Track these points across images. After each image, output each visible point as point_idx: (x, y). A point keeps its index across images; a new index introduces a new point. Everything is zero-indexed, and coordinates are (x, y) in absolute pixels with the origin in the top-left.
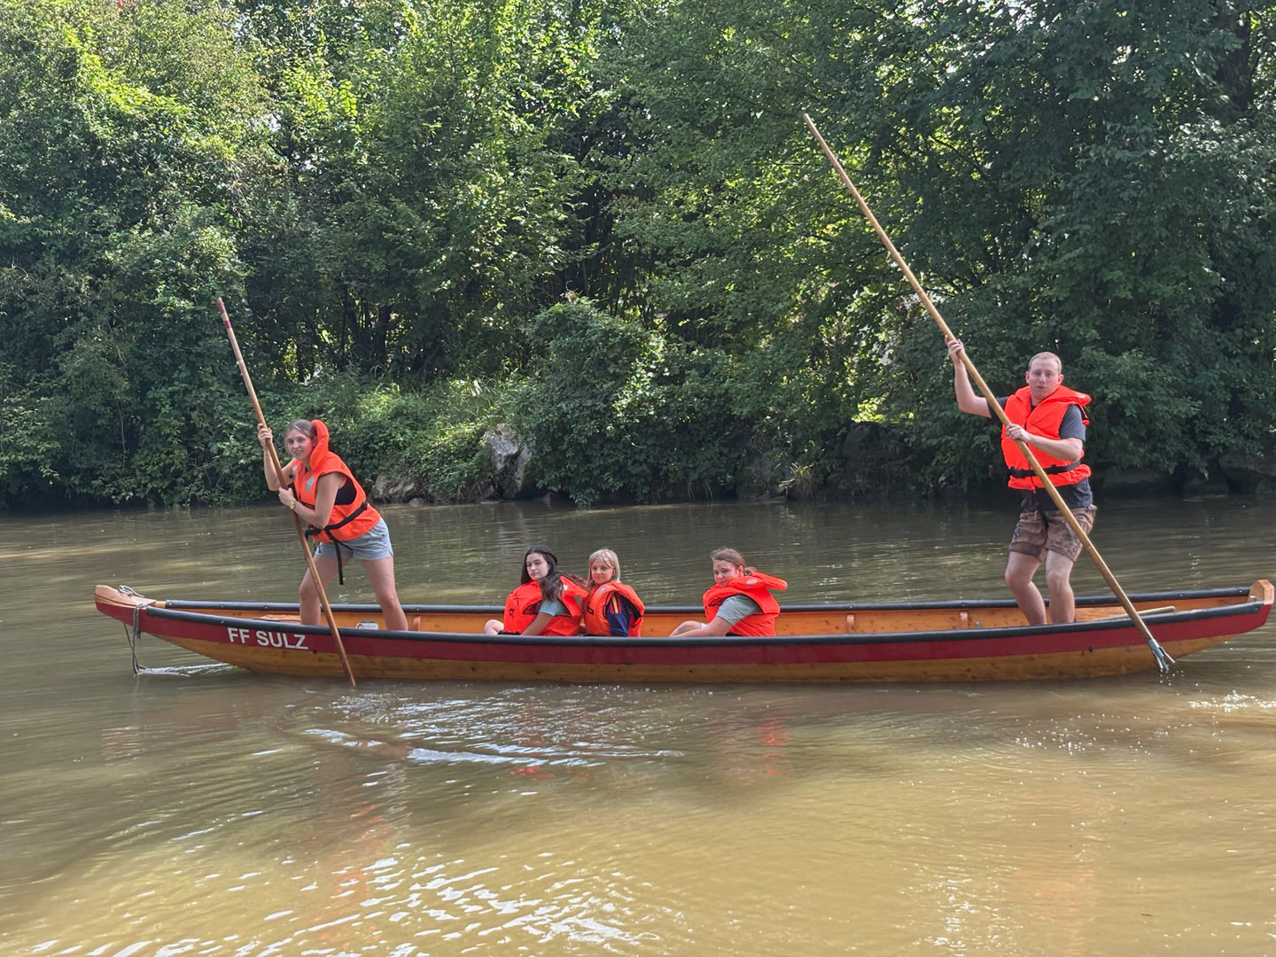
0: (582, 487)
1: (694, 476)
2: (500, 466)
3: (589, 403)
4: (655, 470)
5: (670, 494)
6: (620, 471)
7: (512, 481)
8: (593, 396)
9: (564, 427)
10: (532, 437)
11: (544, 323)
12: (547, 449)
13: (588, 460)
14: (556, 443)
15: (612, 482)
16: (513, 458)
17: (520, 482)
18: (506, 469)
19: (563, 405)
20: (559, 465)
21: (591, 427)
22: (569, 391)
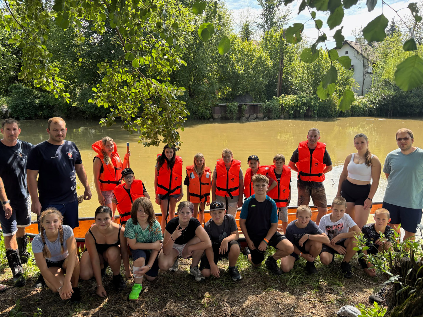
0: (21, 117)
1: (43, 115)
2: (4, 113)
3: (21, 102)
4: (36, 114)
5: (39, 118)
6: (29, 114)
7: (7, 115)
8: (22, 101)
9: (17, 106)
10: (11, 108)
11: (11, 87)
12: (14, 110)
13: (22, 112)
14: (15, 109)
15: (27, 116)
16: (7, 111)
17: (8, 116)
18: (5, 113)
19: (17, 102)
20: (17, 112)
21: (22, 106)
22: (18, 100)
